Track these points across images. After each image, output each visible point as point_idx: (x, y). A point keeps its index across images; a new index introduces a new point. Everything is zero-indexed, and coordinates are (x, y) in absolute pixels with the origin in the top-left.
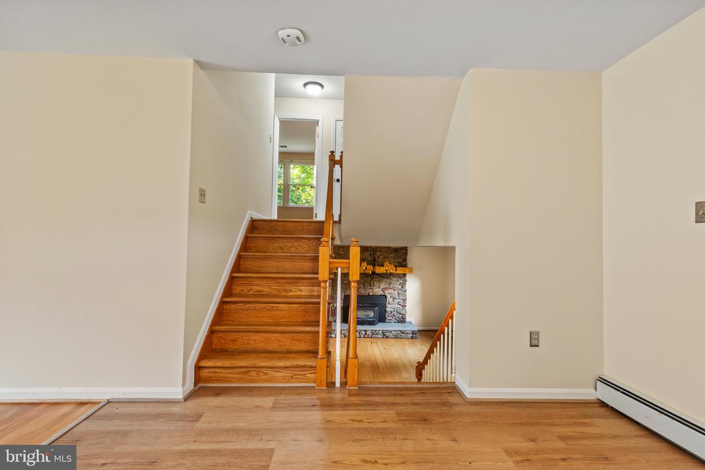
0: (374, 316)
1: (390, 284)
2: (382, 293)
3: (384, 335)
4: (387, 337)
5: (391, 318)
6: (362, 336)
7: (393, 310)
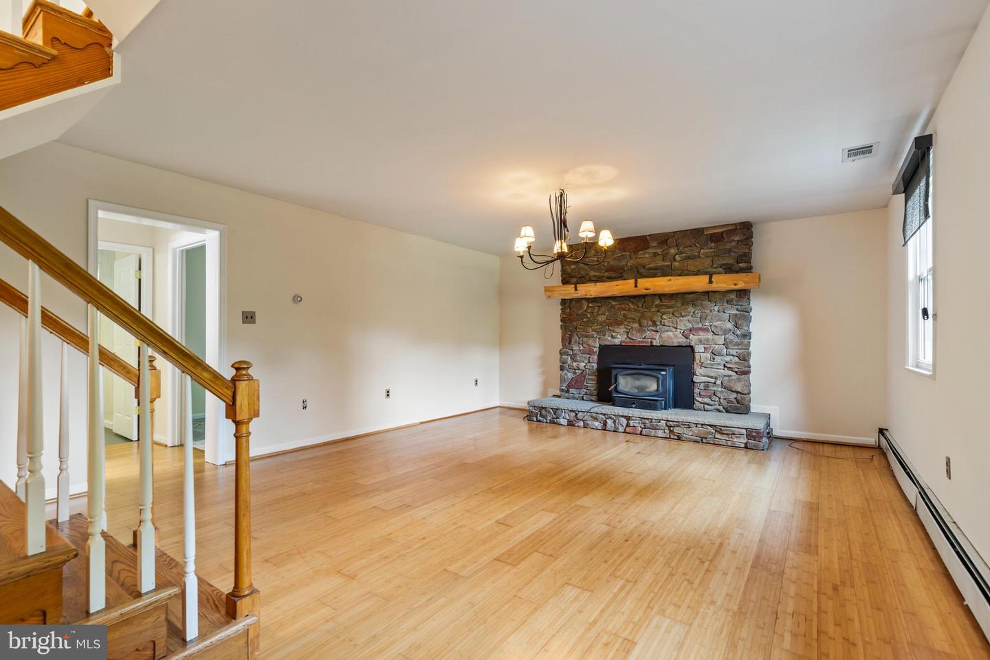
0: (657, 390)
1: (703, 319)
2: (684, 340)
3: (671, 431)
4: (679, 438)
5: (707, 400)
6: (621, 429)
7: (713, 380)
